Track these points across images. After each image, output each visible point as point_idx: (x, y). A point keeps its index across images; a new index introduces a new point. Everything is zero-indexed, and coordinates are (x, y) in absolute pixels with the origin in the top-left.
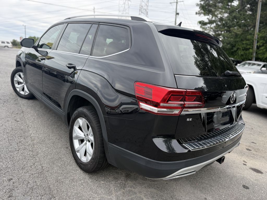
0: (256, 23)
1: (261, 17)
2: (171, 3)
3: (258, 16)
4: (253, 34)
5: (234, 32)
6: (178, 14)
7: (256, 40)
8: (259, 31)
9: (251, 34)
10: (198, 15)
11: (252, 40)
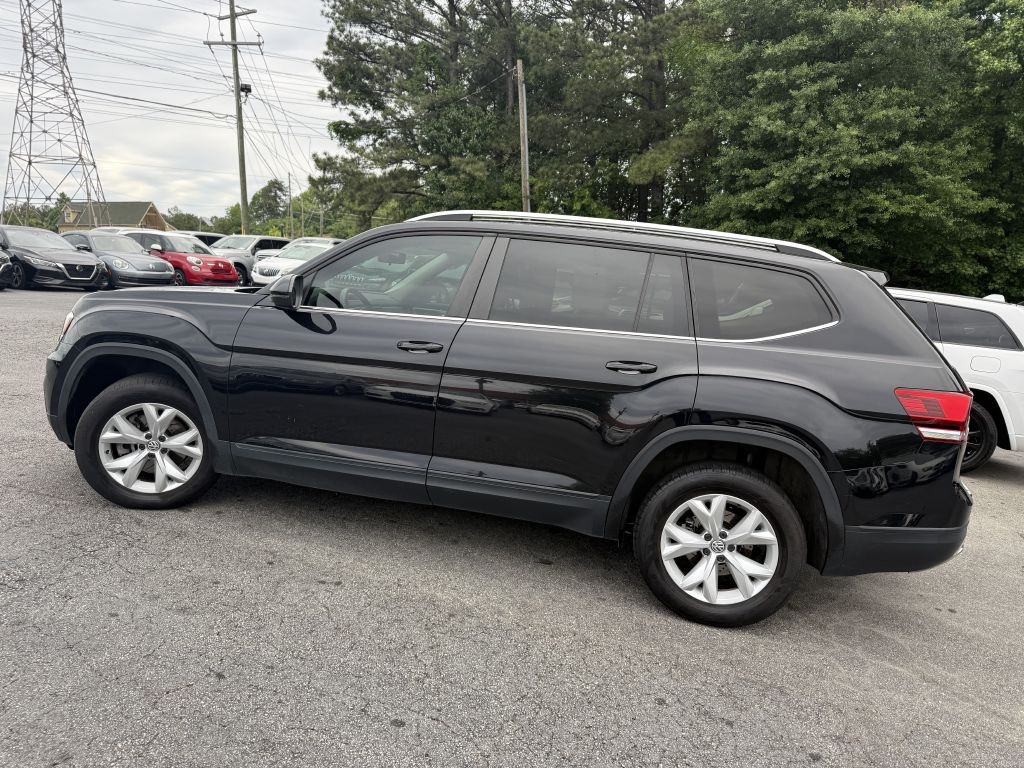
0: (519, 146)
1: (529, 129)
2: (209, 44)
3: (524, 125)
4: (516, 179)
5: (464, 172)
6: (247, 89)
7: (527, 197)
8: (532, 172)
9: (510, 180)
10: (328, 103)
11: (515, 197)
